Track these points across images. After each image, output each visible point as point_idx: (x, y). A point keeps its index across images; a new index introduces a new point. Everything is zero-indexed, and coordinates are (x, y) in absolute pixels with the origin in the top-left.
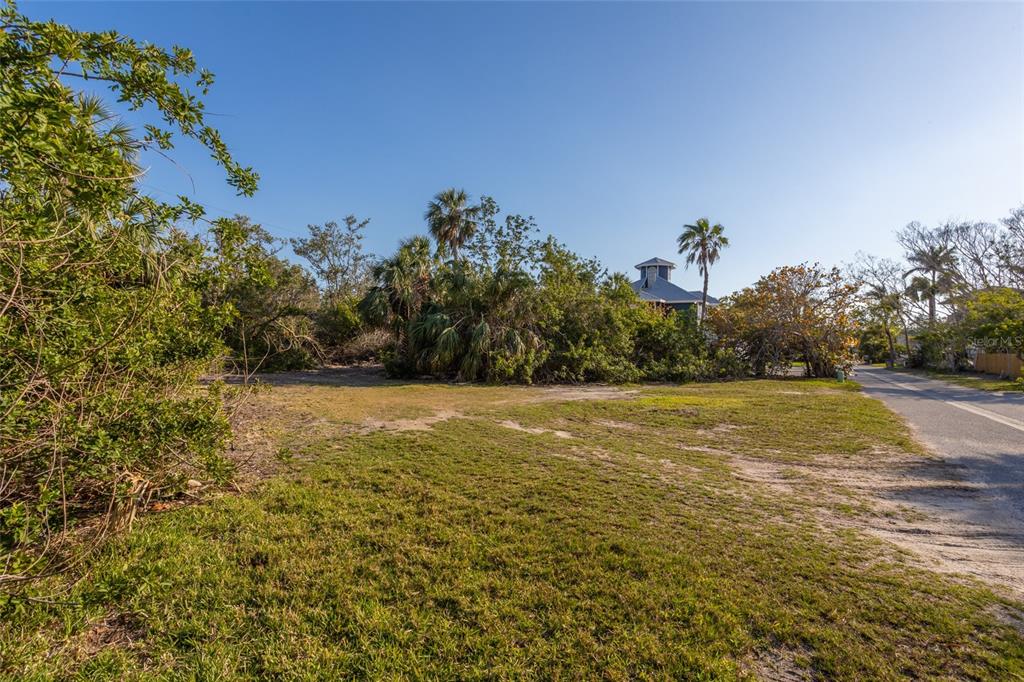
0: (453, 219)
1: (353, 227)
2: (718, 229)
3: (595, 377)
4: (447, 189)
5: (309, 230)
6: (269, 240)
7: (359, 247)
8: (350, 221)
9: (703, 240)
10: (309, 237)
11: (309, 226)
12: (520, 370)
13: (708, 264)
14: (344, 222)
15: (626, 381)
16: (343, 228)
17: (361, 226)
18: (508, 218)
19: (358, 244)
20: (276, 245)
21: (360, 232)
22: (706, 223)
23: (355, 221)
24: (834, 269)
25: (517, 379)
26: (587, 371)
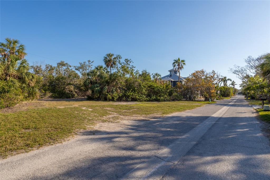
0: (110, 61)
1: (90, 63)
2: (183, 61)
3: (134, 100)
4: (109, 53)
5: (79, 64)
6: (70, 66)
7: (92, 68)
8: (89, 61)
9: (179, 64)
10: (79, 65)
11: (79, 63)
12: (113, 98)
13: (180, 70)
14: (88, 62)
15: (142, 101)
16: (87, 63)
17: (92, 62)
18: (125, 60)
19: (91, 67)
20: (72, 68)
21: (92, 64)
22: (179, 59)
23: (90, 61)
24: (213, 71)
25: (113, 100)
26: (132, 98)
